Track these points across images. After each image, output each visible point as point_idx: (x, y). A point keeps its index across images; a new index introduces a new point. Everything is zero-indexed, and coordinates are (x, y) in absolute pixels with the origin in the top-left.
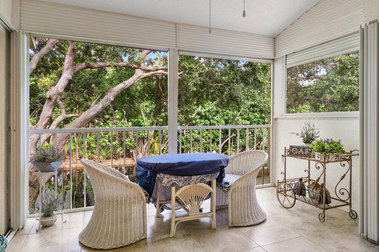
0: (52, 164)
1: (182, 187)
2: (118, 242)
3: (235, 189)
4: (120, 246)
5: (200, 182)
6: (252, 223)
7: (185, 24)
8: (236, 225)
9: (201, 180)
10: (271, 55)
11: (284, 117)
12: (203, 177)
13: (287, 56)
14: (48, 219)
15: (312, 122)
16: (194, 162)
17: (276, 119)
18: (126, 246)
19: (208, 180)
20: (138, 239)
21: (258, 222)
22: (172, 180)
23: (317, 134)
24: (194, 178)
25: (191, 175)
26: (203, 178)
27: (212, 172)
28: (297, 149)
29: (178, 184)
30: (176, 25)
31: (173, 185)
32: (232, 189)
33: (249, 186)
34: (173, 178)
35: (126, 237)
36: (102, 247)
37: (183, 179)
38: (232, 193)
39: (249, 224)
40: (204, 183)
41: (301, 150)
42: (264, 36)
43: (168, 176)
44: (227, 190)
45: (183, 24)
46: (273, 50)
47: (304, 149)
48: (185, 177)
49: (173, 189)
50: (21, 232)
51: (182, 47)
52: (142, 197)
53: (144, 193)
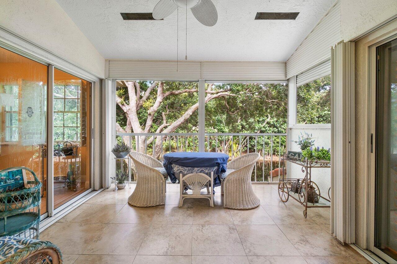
0: (121, 153)
1: (187, 174)
2: (145, 204)
3: (228, 180)
4: (146, 206)
5: (200, 172)
6: (242, 207)
7: (207, 62)
8: (228, 207)
9: (201, 171)
10: (282, 77)
11: (295, 127)
12: (203, 169)
13: (298, 77)
14: (120, 185)
15: (309, 132)
16: (196, 158)
17: (291, 129)
18: (149, 207)
19: (207, 171)
20: (158, 204)
21: (247, 207)
22: (180, 169)
23: (313, 142)
24: (196, 169)
25: (194, 167)
26: (203, 170)
27: (213, 166)
28: (293, 154)
29: (184, 172)
30: (201, 63)
31: (181, 172)
32: (226, 180)
33: (240, 179)
34: (180, 168)
35: (150, 201)
36: (135, 205)
37: (187, 169)
38: (226, 183)
39: (239, 208)
40: (204, 173)
41: (297, 155)
42: (274, 62)
43: (178, 166)
44: (223, 180)
45: (206, 62)
46: (284, 73)
47: (299, 154)
48: (189, 168)
49: (181, 175)
50: (107, 190)
51: (205, 78)
52: (162, 178)
53: (164, 176)
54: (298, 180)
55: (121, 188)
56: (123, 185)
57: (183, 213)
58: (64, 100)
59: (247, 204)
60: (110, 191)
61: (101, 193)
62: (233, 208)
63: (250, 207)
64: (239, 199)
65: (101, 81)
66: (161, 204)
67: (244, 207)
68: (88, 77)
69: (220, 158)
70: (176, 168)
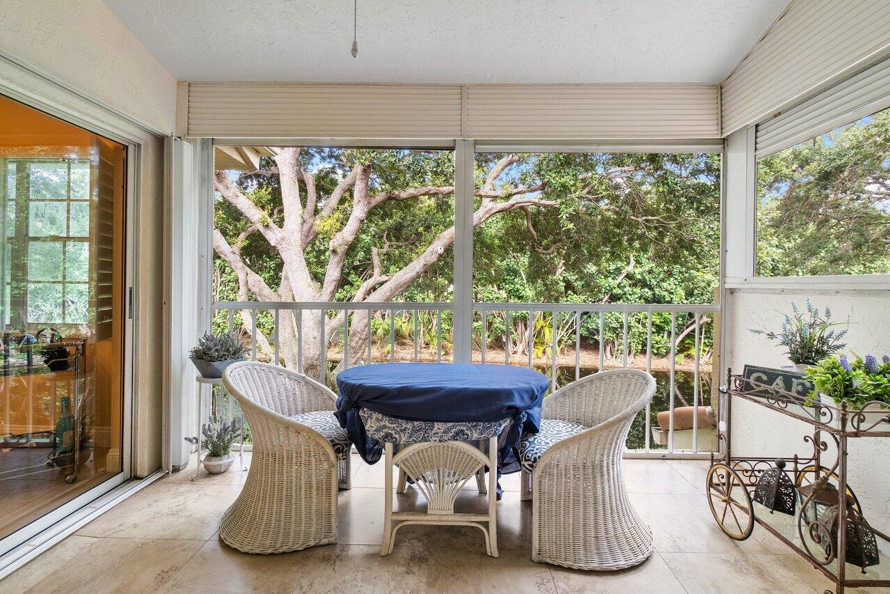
1: (406, 445)
2: (268, 542)
3: (548, 466)
4: (269, 551)
5: (454, 438)
6: (594, 565)
7: (481, 85)
8: (549, 561)
9: (457, 434)
10: (712, 132)
11: (749, 286)
12: (462, 426)
13: (760, 128)
14: (215, 462)
15: (820, 304)
16: (441, 389)
17: (732, 291)
18: (283, 553)
19: (475, 436)
20: (312, 543)
21: (611, 564)
22: (385, 427)
23: (837, 338)
24: (439, 427)
25: (433, 421)
26: (463, 431)
27: (497, 417)
28: (765, 378)
29: (397, 436)
30: (463, 90)
31: (388, 436)
32: (540, 466)
33: (589, 464)
34: (386, 422)
35: (287, 535)
36: (236, 546)
37: (409, 425)
38: (541, 477)
39: (583, 566)
40: (465, 440)
41: (779, 381)
42: (687, 86)
43: (380, 416)
44: (531, 466)
45: (476, 85)
46: (715, 117)
47: (788, 378)
48: (416, 423)
49: (389, 446)
50: (173, 477)
51: (475, 133)
52: (325, 454)
53: (334, 446)
54: (781, 465)
55: (215, 470)
56: (224, 460)
57: (392, 584)
58: (65, 204)
59: (611, 550)
60: (181, 483)
61: (150, 489)
62: (566, 564)
63: (622, 563)
64: (585, 531)
65: (161, 142)
66: (324, 541)
67: (601, 563)
68: (121, 130)
69: (520, 391)
70: (374, 423)
